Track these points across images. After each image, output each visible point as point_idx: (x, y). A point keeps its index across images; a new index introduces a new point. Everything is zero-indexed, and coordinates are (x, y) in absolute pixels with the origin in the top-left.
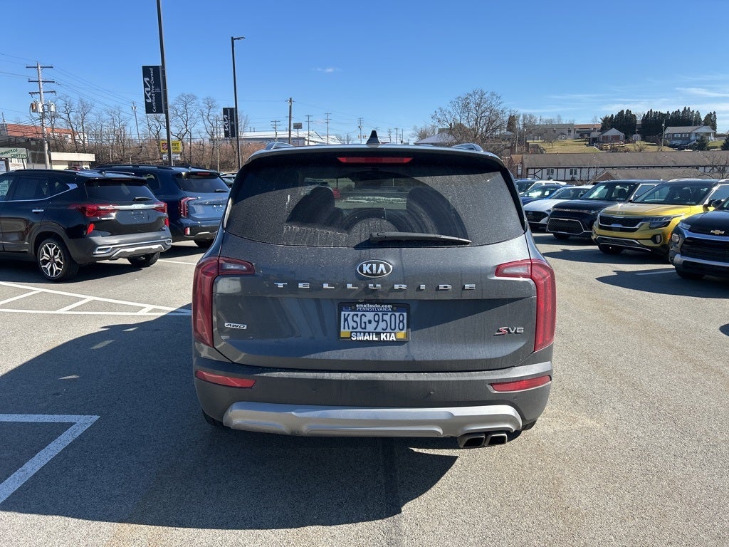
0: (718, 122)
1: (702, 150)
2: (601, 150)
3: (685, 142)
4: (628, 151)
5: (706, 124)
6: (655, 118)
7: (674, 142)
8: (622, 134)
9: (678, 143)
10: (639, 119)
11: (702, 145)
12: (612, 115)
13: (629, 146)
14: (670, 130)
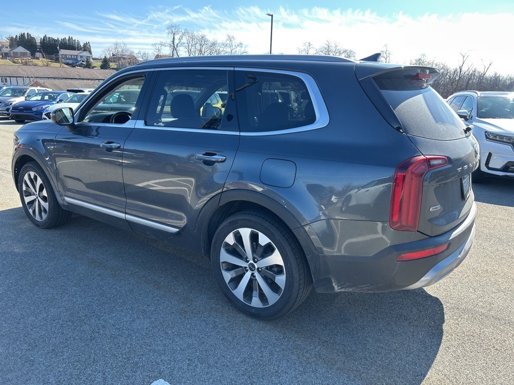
0: (92, 50)
1: (89, 68)
2: (15, 63)
3: (75, 62)
4: (36, 65)
5: (85, 50)
6: (50, 41)
7: (67, 61)
8: (28, 52)
9: (71, 62)
10: (38, 41)
11: (88, 66)
12: (16, 36)
13: (35, 61)
14: (63, 52)
